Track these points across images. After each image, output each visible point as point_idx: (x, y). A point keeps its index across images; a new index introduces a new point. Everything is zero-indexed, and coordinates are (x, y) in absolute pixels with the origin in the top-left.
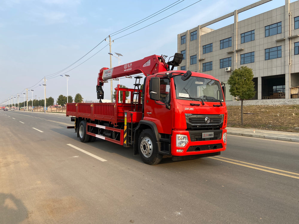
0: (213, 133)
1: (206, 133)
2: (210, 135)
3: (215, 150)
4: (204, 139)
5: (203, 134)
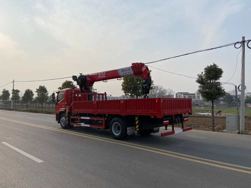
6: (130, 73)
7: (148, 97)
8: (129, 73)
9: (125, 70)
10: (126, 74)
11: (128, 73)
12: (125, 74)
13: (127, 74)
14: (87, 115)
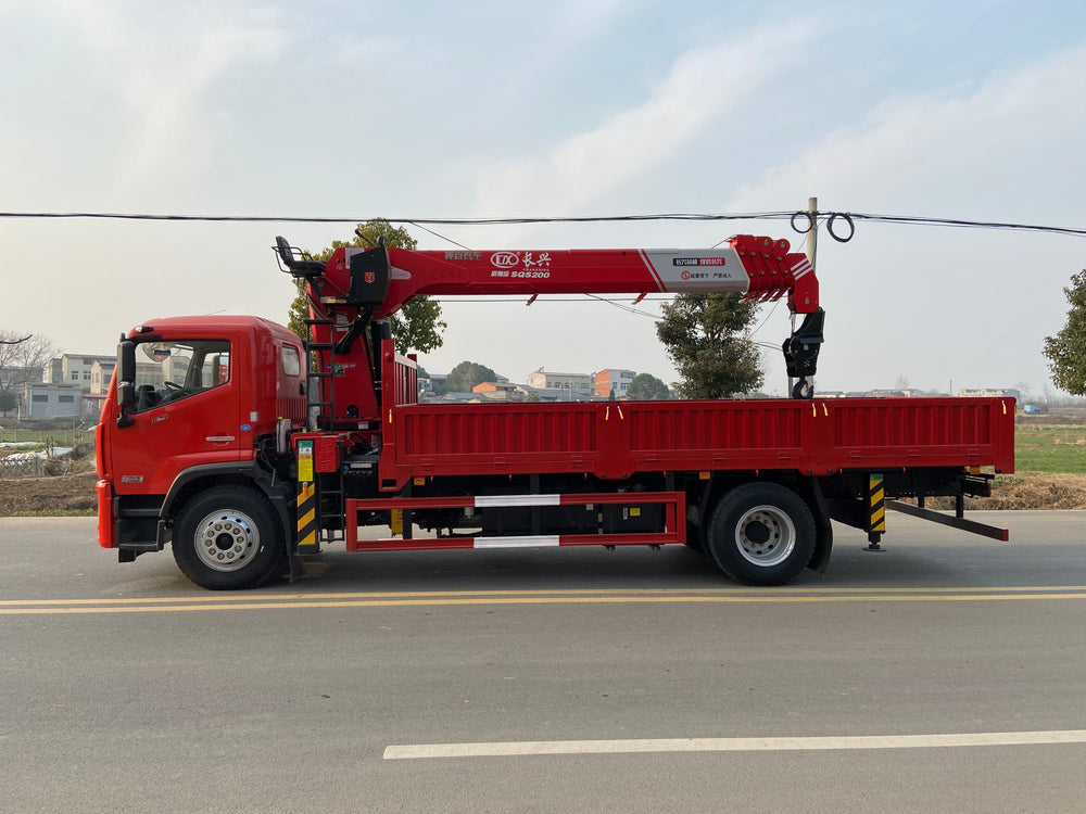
6: (723, 279)
7: (811, 391)
8: (717, 279)
9: (695, 262)
10: (700, 279)
11: (711, 279)
12: (691, 279)
13: (705, 279)
14: (535, 483)
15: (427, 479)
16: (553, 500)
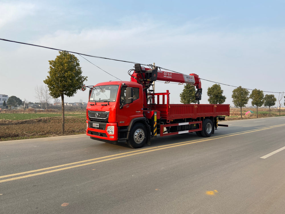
0: (98, 124)
1: (95, 124)
2: (97, 125)
3: (101, 137)
4: (94, 128)
5: (93, 124)
6: (192, 81)
9: (189, 78)
10: (189, 81)
14: (185, 120)
15: (173, 120)
16: (187, 123)
